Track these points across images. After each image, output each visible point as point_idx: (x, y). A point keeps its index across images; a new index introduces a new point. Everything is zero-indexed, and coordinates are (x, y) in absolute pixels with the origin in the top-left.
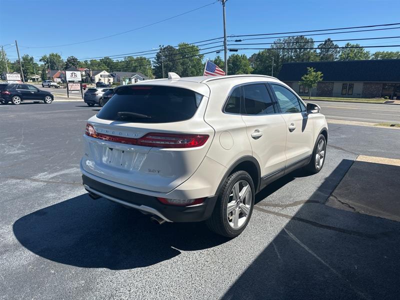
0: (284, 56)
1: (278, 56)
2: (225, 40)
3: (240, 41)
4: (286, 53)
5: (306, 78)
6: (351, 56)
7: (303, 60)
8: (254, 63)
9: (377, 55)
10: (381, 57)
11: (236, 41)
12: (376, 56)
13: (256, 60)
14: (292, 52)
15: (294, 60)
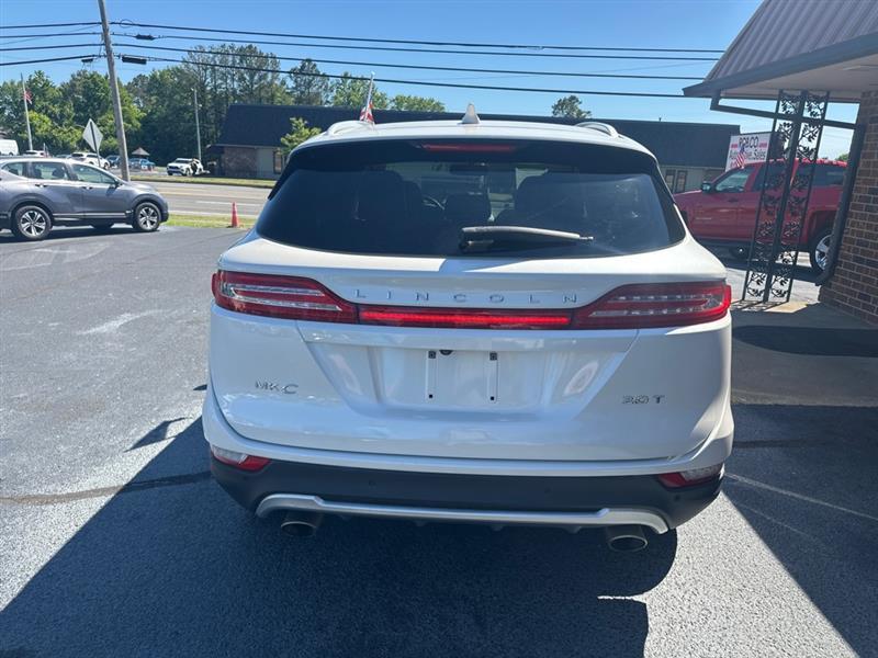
0: (215, 87)
1: (202, 86)
2: (105, 30)
3: (150, 38)
4: (220, 82)
5: (290, 141)
6: (356, 100)
7: (260, 101)
8: (142, 97)
9: (399, 101)
10: (407, 108)
11: (139, 37)
12: (398, 104)
13: (148, 91)
14: (233, 80)
15: (239, 97)
